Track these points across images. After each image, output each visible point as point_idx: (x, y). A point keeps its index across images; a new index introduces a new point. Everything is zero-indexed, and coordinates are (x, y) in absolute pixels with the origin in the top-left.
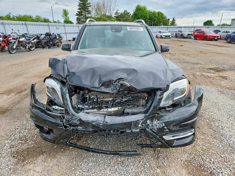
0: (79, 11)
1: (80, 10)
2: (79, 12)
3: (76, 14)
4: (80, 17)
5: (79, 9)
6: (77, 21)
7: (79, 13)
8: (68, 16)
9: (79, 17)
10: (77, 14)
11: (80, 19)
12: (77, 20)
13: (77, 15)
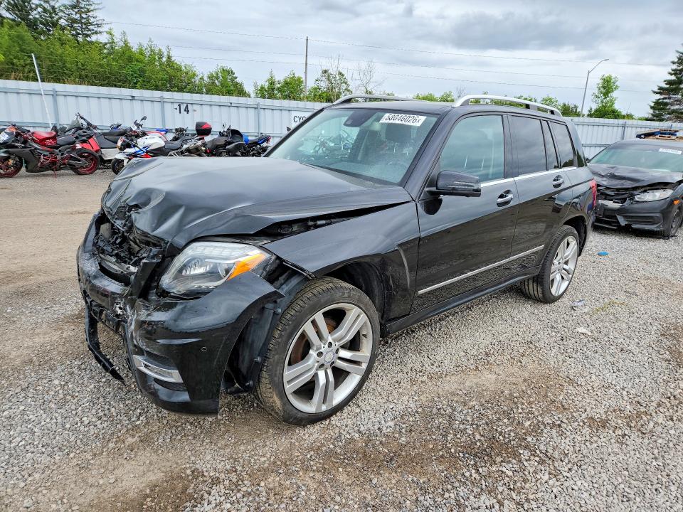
0: (673, 78)
1: (675, 74)
2: (669, 82)
3: (656, 90)
4: (670, 98)
5: (675, 72)
6: (651, 111)
7: (668, 86)
8: (614, 94)
9: (663, 99)
10: (661, 88)
11: (666, 104)
12: (652, 108)
13: (661, 91)
